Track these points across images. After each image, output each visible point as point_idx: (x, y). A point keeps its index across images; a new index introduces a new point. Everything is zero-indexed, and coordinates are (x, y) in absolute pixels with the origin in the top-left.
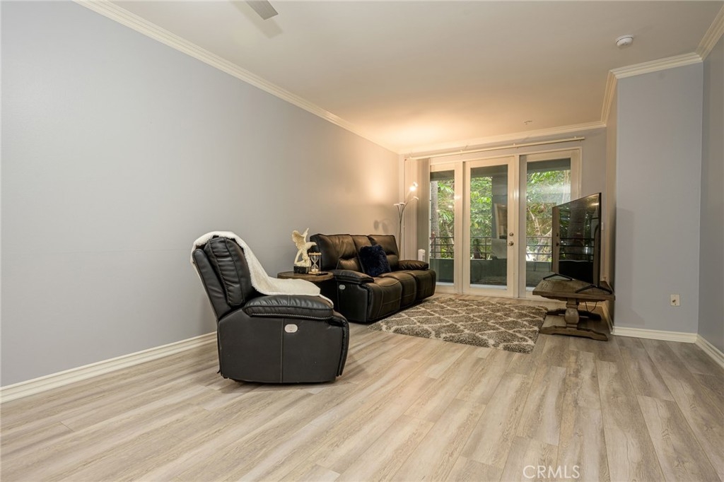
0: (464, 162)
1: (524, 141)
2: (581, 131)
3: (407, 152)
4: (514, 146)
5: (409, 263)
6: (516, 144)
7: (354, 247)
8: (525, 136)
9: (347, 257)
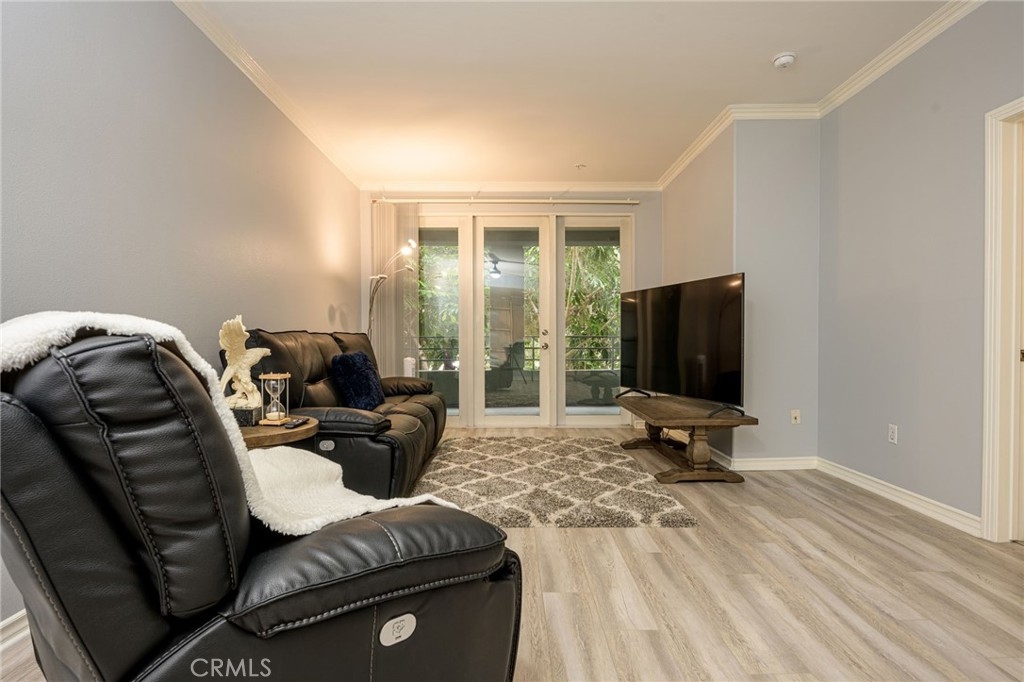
0: (474, 217)
1: (563, 195)
2: (641, 192)
3: (376, 187)
4: (551, 201)
5: (402, 382)
6: (553, 199)
7: (320, 355)
8: (565, 189)
9: (313, 380)
